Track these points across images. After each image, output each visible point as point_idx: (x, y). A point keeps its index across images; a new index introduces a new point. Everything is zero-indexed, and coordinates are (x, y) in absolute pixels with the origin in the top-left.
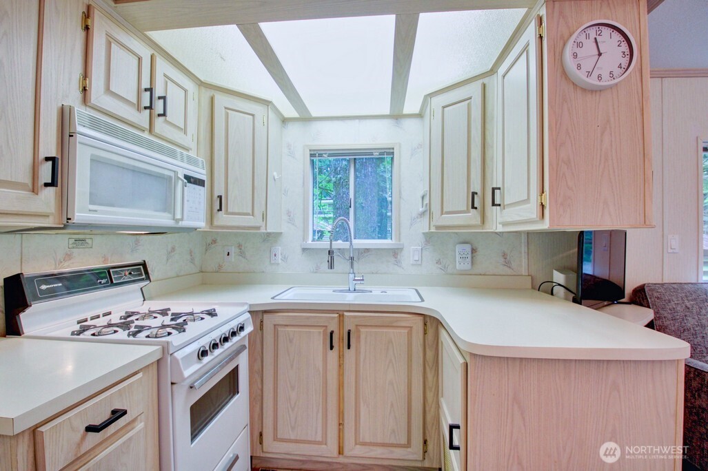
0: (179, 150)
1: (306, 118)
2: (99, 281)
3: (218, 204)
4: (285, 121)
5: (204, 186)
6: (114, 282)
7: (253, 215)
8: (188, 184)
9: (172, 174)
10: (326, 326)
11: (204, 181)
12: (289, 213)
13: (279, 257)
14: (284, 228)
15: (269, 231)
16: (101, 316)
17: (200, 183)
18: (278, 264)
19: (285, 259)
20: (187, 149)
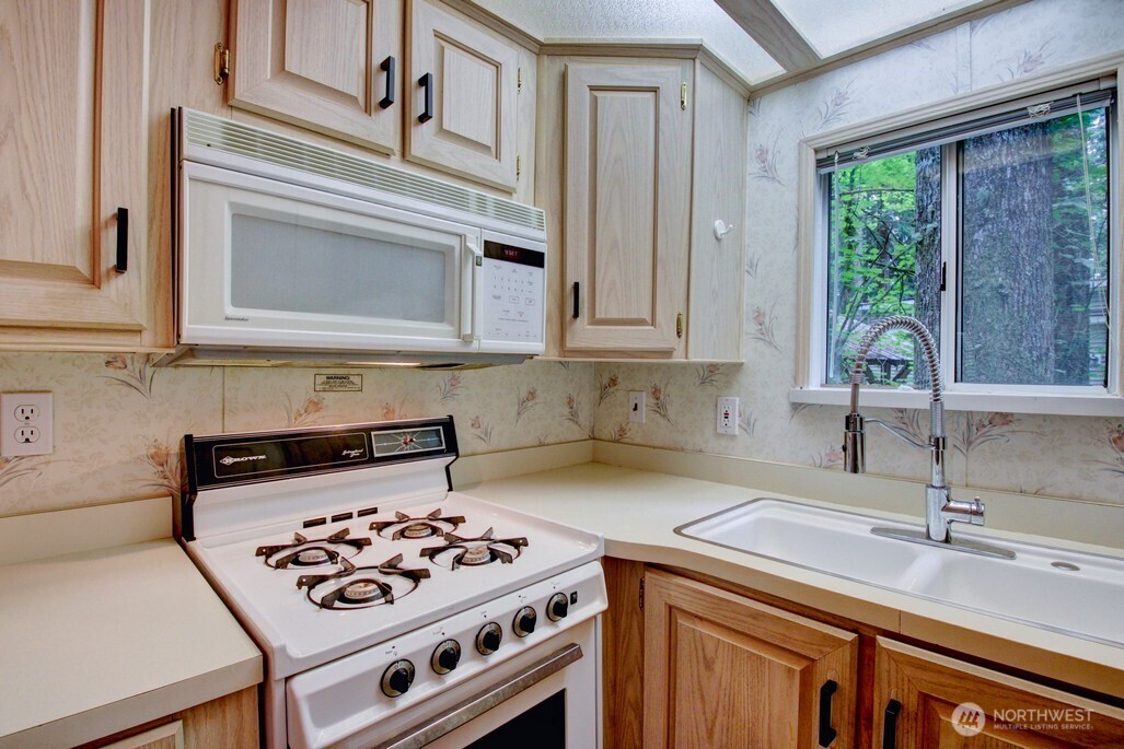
0: (473, 190)
1: (806, 70)
2: (345, 452)
3: (571, 302)
4: (751, 96)
5: (542, 266)
6: (376, 455)
7: (653, 324)
8: (486, 261)
9: (454, 242)
10: (813, 660)
11: (543, 254)
12: (759, 317)
13: (735, 420)
14: (749, 353)
15: (692, 359)
16: (355, 515)
17: (533, 259)
18: (733, 437)
19: (748, 426)
20: (508, 192)
